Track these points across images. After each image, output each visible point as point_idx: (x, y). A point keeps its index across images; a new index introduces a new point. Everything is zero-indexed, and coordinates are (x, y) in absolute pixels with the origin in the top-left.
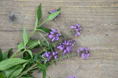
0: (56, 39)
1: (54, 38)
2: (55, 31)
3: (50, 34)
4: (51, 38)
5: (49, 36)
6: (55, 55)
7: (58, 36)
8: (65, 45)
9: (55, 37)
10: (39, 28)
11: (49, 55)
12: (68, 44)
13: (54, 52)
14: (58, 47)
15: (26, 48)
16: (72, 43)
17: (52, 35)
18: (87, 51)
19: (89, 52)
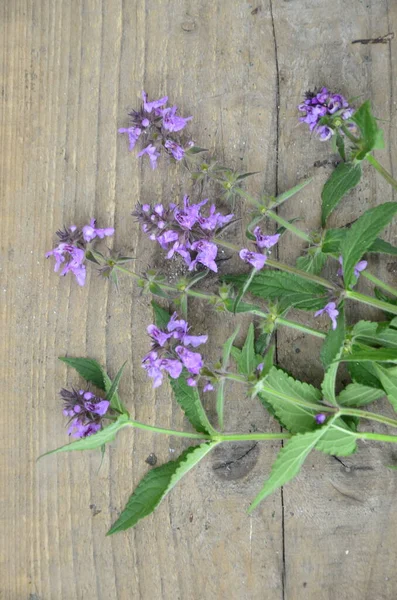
1: (187, 341)
2: (157, 363)
3: (187, 373)
4: (199, 356)
5: (197, 369)
7: (166, 332)
8: (183, 241)
9: (179, 342)
10: (201, 430)
12: (168, 237)
15: (330, 415)
16: (153, 218)
17: (184, 359)
18: (143, 128)
19: (137, 116)
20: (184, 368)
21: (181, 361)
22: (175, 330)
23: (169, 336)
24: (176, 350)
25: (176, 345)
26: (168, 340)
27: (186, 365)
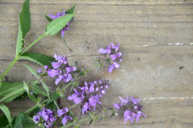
0: (65, 78)
1: (61, 77)
2: (62, 61)
3: (50, 68)
4: (53, 76)
5: (48, 72)
6: (63, 116)
7: (69, 73)
8: (87, 92)
9: (63, 74)
11: (49, 116)
12: (92, 89)
13: (61, 108)
14: (70, 98)
16: (102, 87)
17: (56, 71)
18: (135, 105)
19: (140, 107)
20: (53, 68)
21: (56, 69)
22: (67, 76)
23: (67, 73)
24: (61, 71)
25: (62, 72)
26: (66, 72)
27: (53, 70)
